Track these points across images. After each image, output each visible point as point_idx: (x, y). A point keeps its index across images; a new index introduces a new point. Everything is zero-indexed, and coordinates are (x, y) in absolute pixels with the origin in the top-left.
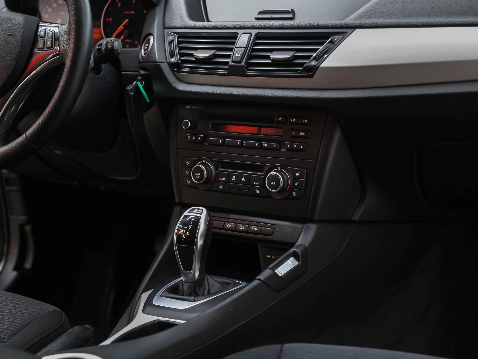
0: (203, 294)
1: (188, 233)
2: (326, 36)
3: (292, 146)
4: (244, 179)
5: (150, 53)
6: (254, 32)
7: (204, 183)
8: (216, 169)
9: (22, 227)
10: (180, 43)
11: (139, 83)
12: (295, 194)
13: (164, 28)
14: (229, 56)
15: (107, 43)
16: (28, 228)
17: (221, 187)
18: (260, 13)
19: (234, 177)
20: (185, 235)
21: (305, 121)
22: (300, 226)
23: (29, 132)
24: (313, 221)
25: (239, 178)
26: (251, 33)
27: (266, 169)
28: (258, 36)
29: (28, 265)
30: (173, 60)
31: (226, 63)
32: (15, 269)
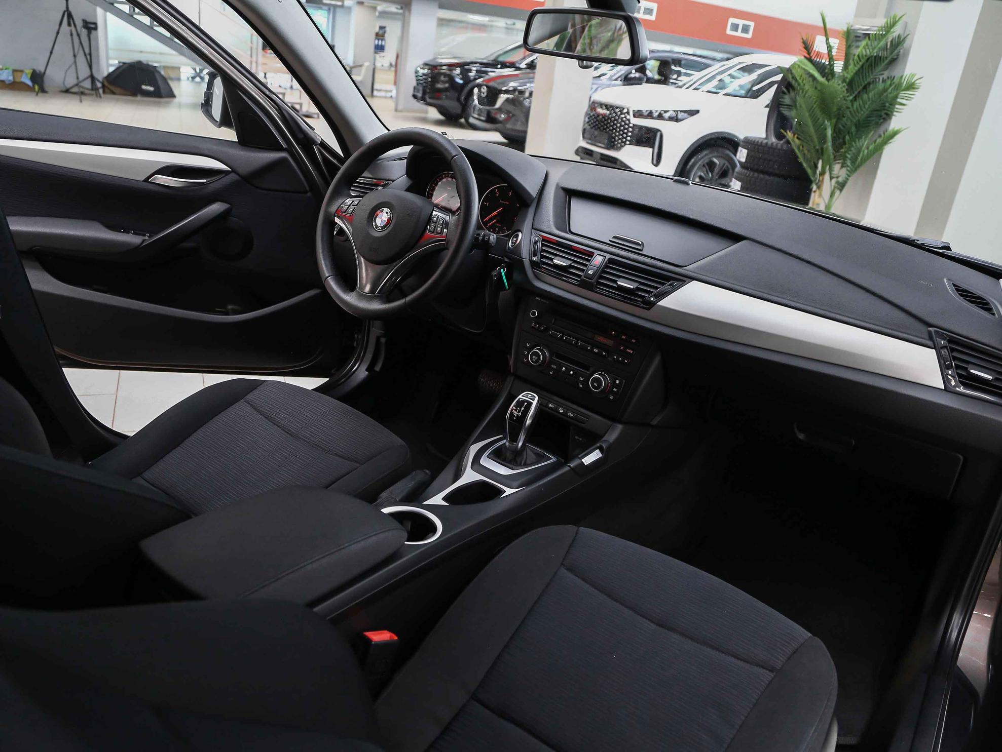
0: (520, 465)
1: (520, 414)
2: (668, 279)
3: (618, 358)
4: (572, 373)
5: (517, 248)
6: (608, 256)
7: (539, 365)
8: (551, 355)
9: (378, 339)
10: (543, 245)
11: (502, 270)
12: (611, 397)
13: (533, 228)
14: (582, 270)
15: (484, 236)
16: (383, 340)
17: (551, 373)
18: (615, 237)
19: (564, 368)
20: (517, 415)
21: (634, 341)
22: (609, 423)
23: (408, 298)
24: (620, 422)
25: (568, 370)
26: (605, 257)
27: (591, 369)
28: (611, 261)
29: (378, 368)
30: (535, 259)
31: (579, 276)
32: (367, 370)
